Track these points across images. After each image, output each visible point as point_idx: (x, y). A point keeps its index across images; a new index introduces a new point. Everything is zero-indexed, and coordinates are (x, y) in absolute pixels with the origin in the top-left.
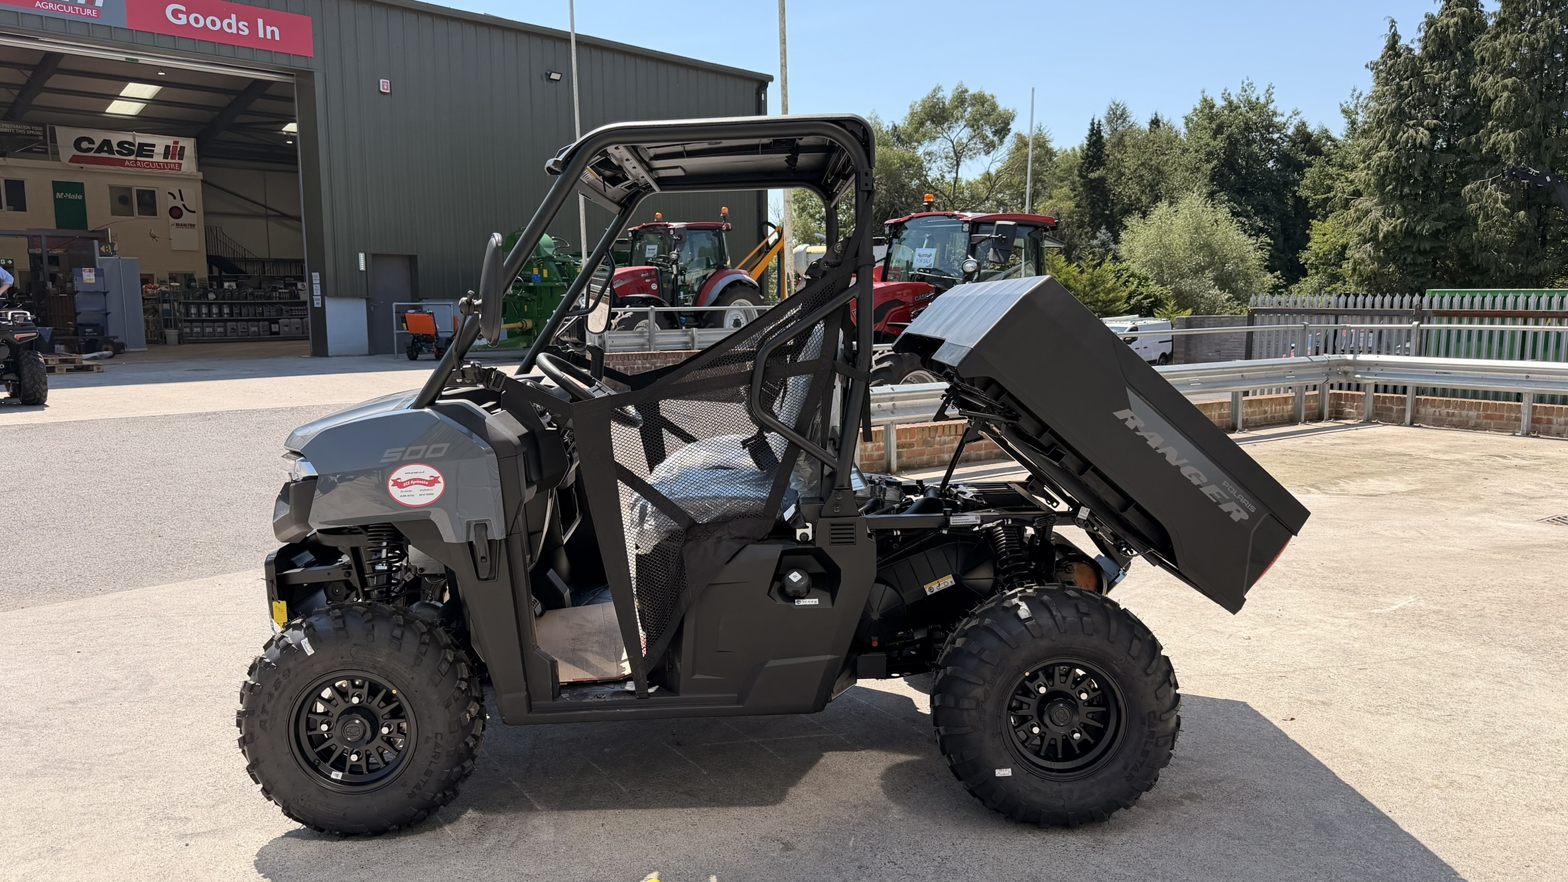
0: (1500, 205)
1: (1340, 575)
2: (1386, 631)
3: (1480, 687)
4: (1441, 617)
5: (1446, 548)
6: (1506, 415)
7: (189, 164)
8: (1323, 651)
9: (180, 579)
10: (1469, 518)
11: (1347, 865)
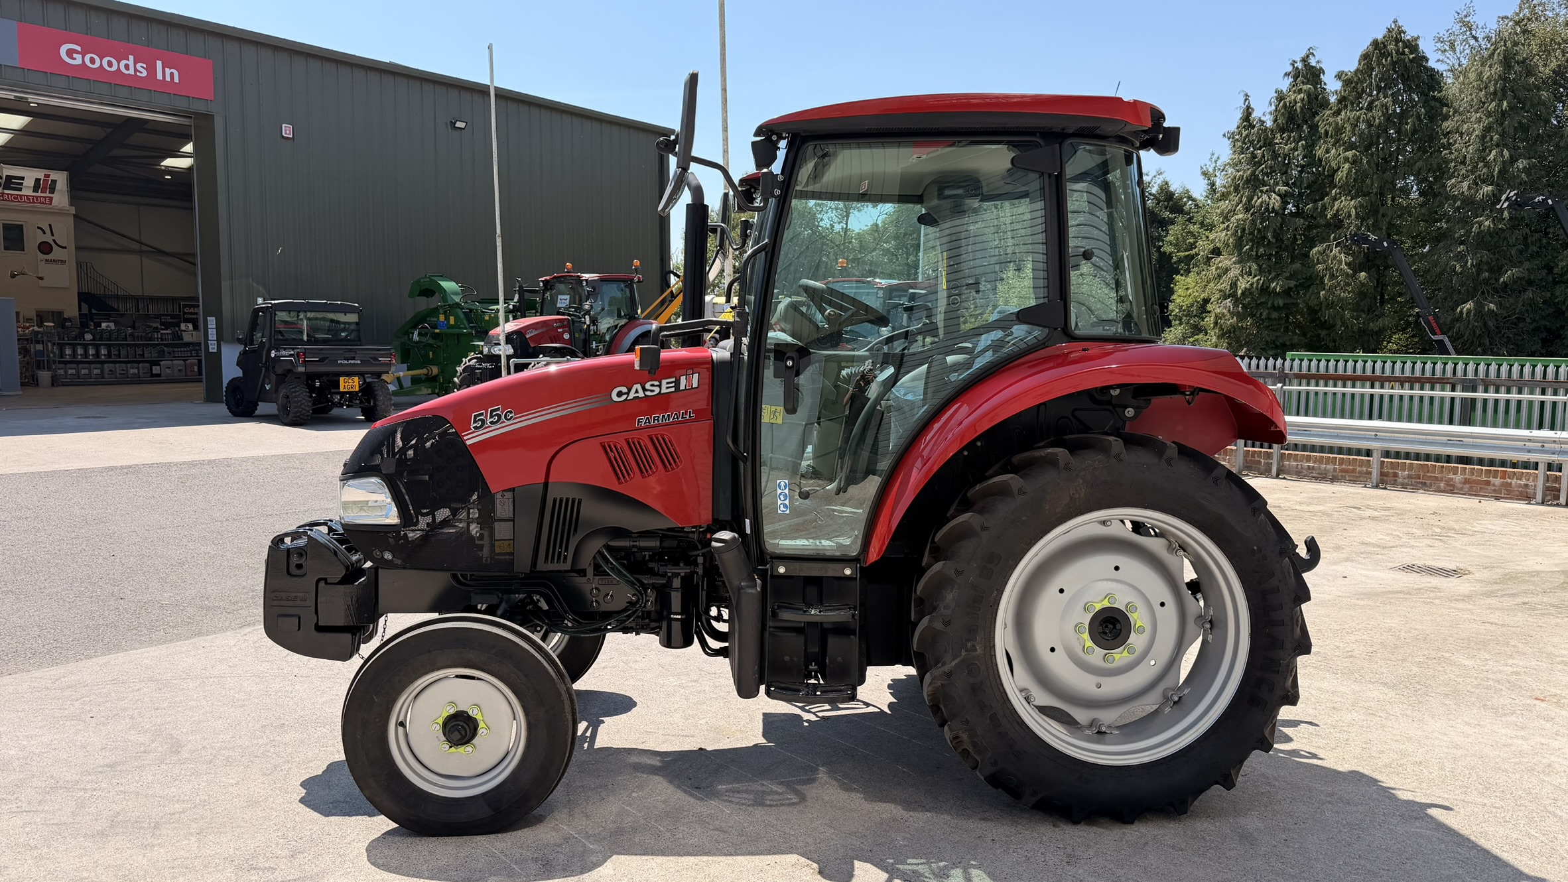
0: (1343, 266)
6: (1358, 468)
7: (60, 198)
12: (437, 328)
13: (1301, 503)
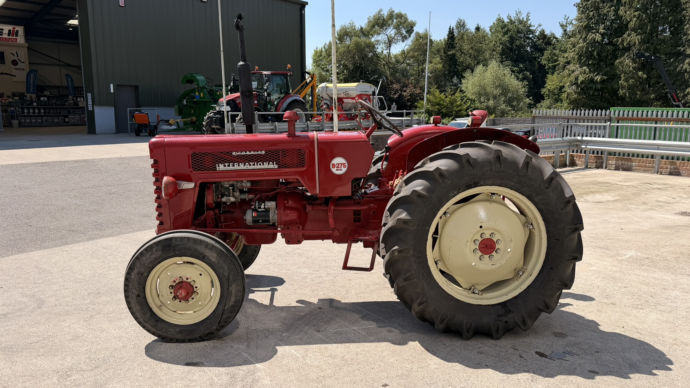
0: (631, 69)
2: (628, 267)
3: (678, 295)
4: (649, 261)
5: (640, 227)
7: (21, 39)
8: (603, 278)
9: (45, 248)
10: (645, 213)
12: (195, 99)
13: (620, 181)
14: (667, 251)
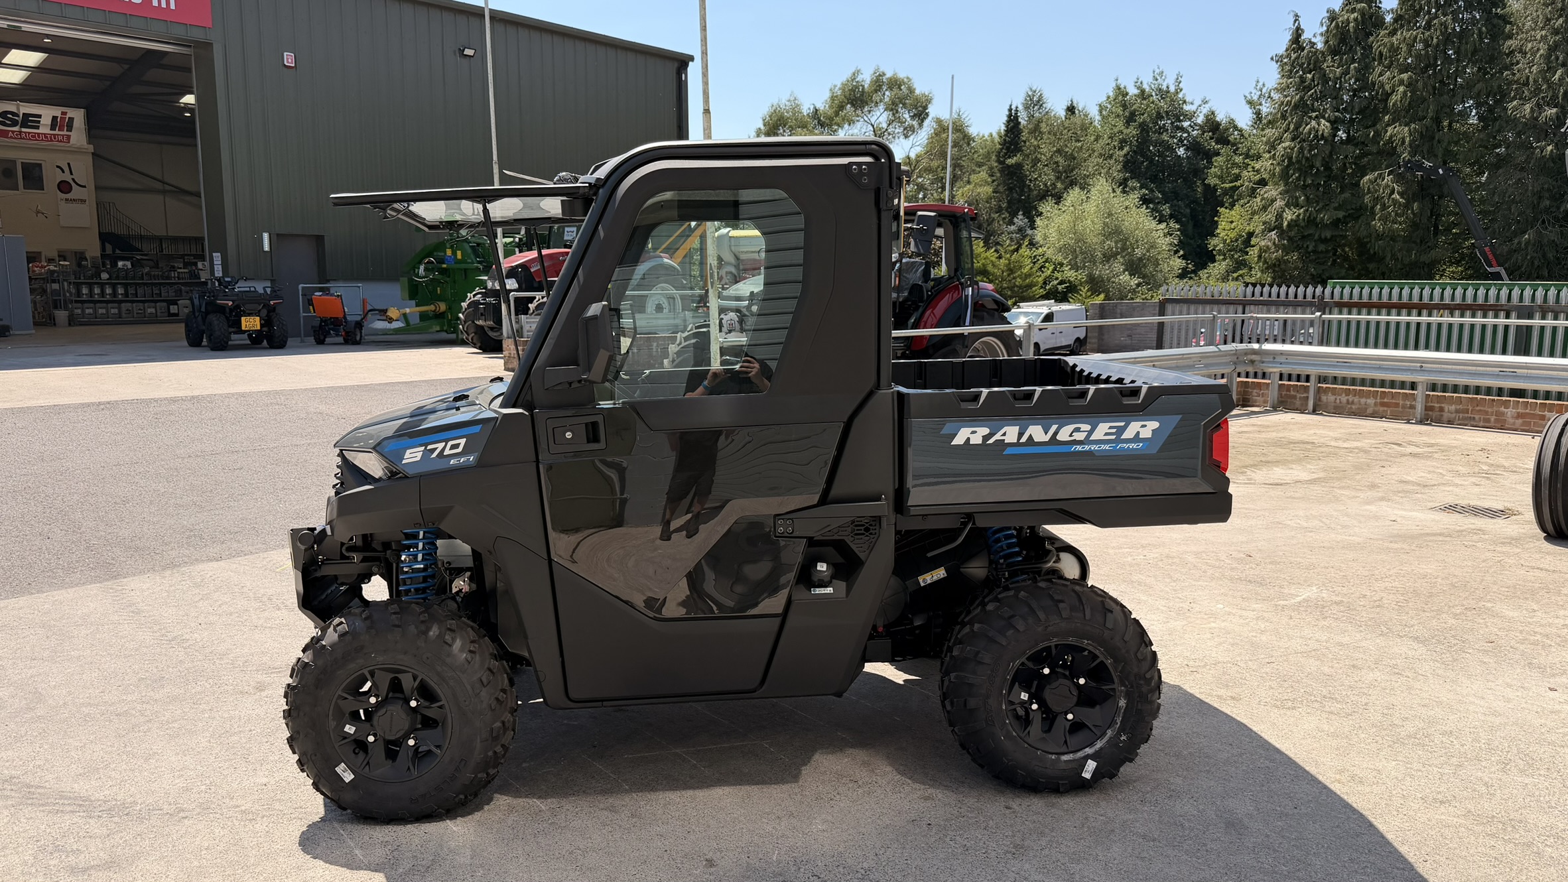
0: (1396, 196)
1: (1248, 566)
2: (1291, 622)
3: (1379, 679)
4: (1342, 608)
5: (1347, 538)
6: (1401, 402)
7: (78, 136)
8: (1233, 645)
9: (72, 585)
10: (1368, 507)
11: (1255, 864)
12: (444, 263)
13: (1336, 439)
14: (1385, 588)
